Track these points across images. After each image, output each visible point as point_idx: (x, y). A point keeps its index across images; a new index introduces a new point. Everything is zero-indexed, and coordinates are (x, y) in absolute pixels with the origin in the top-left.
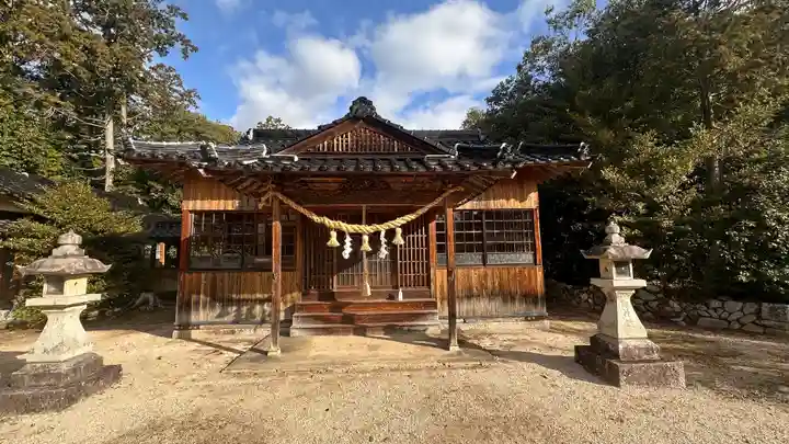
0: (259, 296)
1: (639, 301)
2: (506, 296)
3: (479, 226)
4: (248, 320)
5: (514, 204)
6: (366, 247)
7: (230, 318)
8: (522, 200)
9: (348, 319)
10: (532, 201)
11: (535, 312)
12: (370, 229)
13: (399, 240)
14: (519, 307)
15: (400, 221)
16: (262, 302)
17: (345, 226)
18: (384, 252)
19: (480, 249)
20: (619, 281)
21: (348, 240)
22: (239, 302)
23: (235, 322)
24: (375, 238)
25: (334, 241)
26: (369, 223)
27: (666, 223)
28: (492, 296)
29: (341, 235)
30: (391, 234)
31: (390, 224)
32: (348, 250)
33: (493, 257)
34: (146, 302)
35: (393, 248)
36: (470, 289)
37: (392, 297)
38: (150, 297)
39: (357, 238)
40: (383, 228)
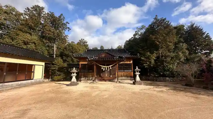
0: (90, 76)
1: (139, 76)
2: (127, 76)
3: (123, 66)
4: (89, 80)
5: (129, 62)
6: (106, 69)
7: (86, 79)
8: (130, 62)
9: (104, 79)
10: (131, 62)
11: (132, 79)
12: (107, 67)
13: (111, 68)
14: (129, 78)
15: (111, 66)
16: (91, 77)
17: (104, 66)
18: (109, 70)
19: (123, 69)
20: (137, 73)
21: (104, 68)
22: (88, 77)
23: (87, 80)
24: (108, 68)
25: (102, 68)
26: (106, 66)
27: (152, 65)
28: (125, 76)
29: (103, 68)
30: (110, 67)
31: (110, 66)
32: (104, 70)
33: (125, 71)
34: (68, 78)
35: (110, 69)
36: (122, 75)
37: (110, 76)
38: (69, 77)
39: (105, 68)
40: (109, 67)
